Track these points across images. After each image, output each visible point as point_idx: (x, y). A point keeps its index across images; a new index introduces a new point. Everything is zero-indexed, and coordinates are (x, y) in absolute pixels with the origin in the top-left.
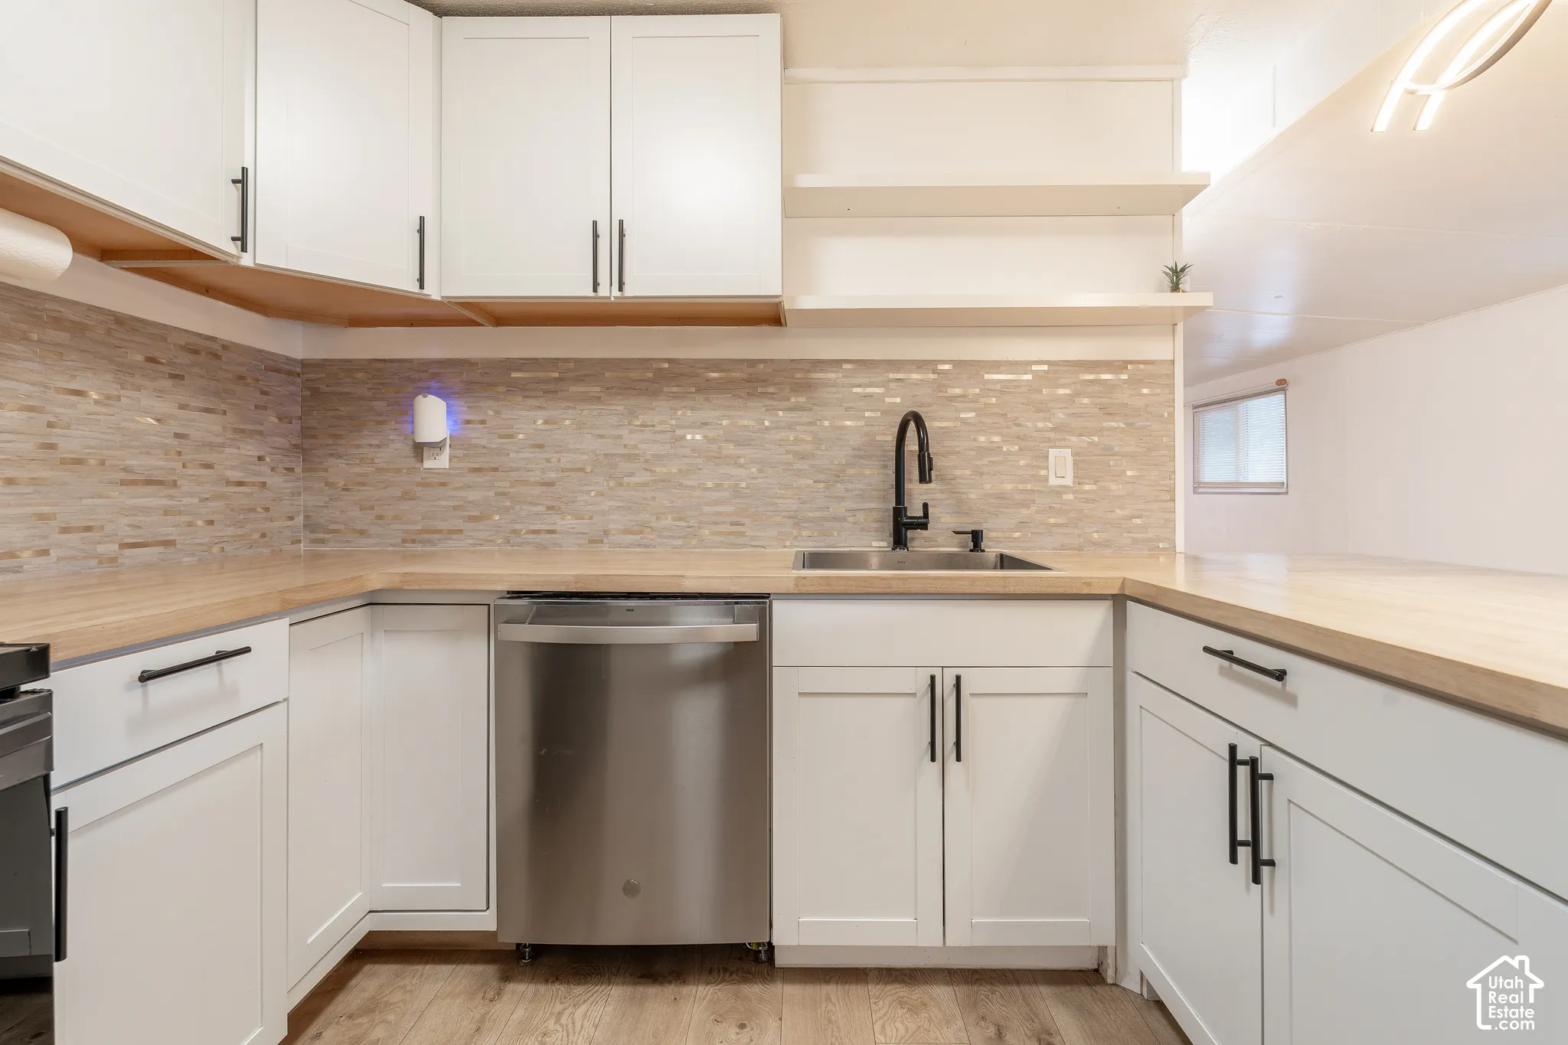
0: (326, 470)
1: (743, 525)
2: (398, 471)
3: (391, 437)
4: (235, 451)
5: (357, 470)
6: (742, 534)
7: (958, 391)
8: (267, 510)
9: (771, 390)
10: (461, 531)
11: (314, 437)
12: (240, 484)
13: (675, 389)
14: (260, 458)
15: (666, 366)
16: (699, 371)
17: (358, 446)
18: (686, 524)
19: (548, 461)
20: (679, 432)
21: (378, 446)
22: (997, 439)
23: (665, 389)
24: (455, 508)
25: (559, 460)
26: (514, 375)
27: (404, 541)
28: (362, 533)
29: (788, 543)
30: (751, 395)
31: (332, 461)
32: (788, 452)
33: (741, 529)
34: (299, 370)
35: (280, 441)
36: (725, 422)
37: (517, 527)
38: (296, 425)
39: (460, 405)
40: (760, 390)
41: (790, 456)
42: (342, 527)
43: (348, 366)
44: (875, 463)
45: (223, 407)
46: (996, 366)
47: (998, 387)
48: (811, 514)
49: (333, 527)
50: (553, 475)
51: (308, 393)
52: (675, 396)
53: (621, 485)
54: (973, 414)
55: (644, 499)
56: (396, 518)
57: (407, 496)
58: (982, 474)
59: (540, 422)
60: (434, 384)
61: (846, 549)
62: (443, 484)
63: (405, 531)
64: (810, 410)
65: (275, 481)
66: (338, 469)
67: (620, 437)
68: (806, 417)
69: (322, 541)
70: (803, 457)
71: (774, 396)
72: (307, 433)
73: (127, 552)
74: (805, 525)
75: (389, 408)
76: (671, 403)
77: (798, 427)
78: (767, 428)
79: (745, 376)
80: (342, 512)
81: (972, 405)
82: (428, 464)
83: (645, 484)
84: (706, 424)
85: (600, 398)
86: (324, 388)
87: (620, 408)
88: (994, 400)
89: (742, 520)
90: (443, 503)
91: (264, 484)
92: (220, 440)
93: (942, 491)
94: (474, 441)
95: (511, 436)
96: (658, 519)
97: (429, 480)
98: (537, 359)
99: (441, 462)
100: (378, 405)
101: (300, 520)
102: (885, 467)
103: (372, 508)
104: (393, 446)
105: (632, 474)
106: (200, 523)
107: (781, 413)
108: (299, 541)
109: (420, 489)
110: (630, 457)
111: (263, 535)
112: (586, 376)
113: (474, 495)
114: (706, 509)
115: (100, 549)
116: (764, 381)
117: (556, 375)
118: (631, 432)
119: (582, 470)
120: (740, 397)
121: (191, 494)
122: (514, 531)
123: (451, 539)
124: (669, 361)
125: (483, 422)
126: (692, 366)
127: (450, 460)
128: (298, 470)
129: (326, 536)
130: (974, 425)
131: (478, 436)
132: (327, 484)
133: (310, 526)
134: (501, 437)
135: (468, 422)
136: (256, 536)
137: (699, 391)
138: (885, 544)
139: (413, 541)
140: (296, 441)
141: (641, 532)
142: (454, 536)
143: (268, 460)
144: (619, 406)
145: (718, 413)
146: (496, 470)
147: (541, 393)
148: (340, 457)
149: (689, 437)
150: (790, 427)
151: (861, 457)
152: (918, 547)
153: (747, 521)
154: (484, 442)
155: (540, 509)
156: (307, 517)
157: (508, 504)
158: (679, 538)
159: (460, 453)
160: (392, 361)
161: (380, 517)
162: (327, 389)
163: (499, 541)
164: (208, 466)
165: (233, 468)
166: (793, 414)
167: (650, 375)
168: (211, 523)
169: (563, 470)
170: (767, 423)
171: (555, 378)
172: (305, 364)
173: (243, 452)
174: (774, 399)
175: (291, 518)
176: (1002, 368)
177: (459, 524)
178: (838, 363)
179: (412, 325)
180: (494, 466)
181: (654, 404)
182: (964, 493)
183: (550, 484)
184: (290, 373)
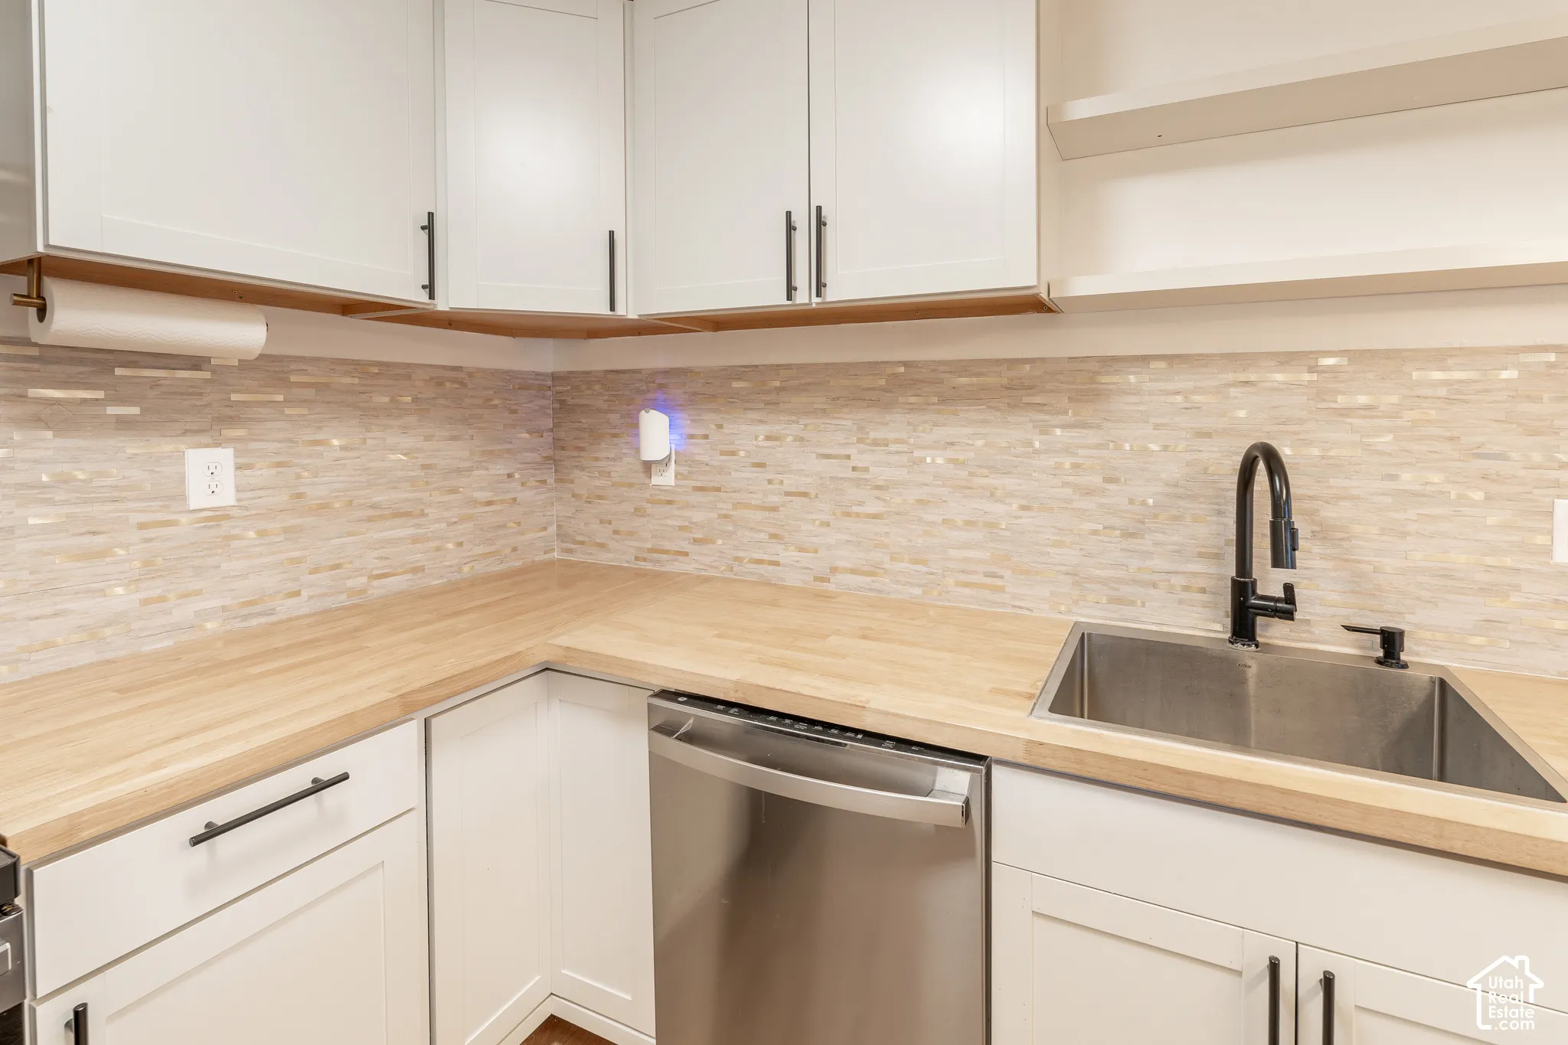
0: (572, 482)
1: (1002, 577)
2: (631, 485)
3: (625, 451)
4: (483, 472)
5: (597, 483)
6: (1001, 589)
7: (1362, 399)
8: (519, 524)
9: (1038, 399)
10: (686, 554)
11: (563, 448)
12: (489, 503)
13: (913, 399)
14: (510, 476)
15: (902, 369)
16: (942, 376)
17: (597, 459)
18: (925, 569)
19: (770, 482)
20: (917, 454)
21: (614, 460)
22: (1436, 478)
23: (901, 400)
24: (681, 528)
25: (782, 482)
26: (736, 385)
27: (637, 559)
28: (602, 546)
29: (1063, 608)
30: (1012, 407)
31: (577, 473)
32: (1065, 484)
33: (998, 582)
34: (549, 383)
35: (530, 456)
36: (980, 443)
37: (741, 554)
38: (548, 437)
39: (684, 419)
40: (1026, 400)
41: (1069, 491)
42: (587, 539)
43: (587, 378)
44: (1203, 506)
45: (471, 432)
46: (1439, 357)
47: (1442, 392)
48: (1098, 572)
49: (579, 538)
50: (774, 499)
51: (557, 405)
52: (912, 409)
53: (848, 515)
54: (1389, 438)
55: (876, 534)
56: (631, 533)
57: (639, 512)
58: (1404, 535)
59: (761, 437)
60: (659, 395)
61: (1154, 628)
62: (669, 502)
63: (639, 549)
64: (1099, 427)
65: (525, 495)
66: (584, 481)
67: (848, 457)
68: (1092, 437)
69: (569, 551)
70: (1088, 492)
71: (1046, 408)
72: (558, 444)
73: (376, 583)
74: (1088, 586)
75: (622, 421)
76: (908, 416)
77: (1081, 452)
78: (1036, 452)
79: (1005, 381)
80: (586, 524)
81: (1385, 422)
82: (656, 480)
83: (875, 516)
84: (952, 444)
85: (824, 410)
86: (570, 401)
87: (849, 423)
88: (1433, 414)
89: (1000, 572)
90: (670, 522)
91: (515, 499)
92: (467, 464)
93: (1324, 557)
94: (698, 458)
95: (733, 453)
96: (892, 559)
97: (657, 498)
98: (757, 366)
99: (666, 479)
100: (614, 418)
101: (553, 529)
102: (1220, 513)
103: (610, 523)
104: (626, 460)
105: (861, 504)
106: (450, 546)
107: (1058, 432)
108: (553, 550)
109: (649, 505)
110: (858, 483)
111: (514, 549)
112: (809, 384)
113: (698, 516)
114: (952, 553)
115: (350, 583)
116: (1031, 387)
117: (777, 384)
118: (860, 452)
119: (805, 494)
120: (997, 409)
121: (438, 521)
122: (737, 559)
123: (676, 560)
124: (905, 364)
125: (706, 437)
126: (934, 371)
127: (676, 477)
128: (551, 481)
129: (573, 546)
130: (1390, 454)
131: (700, 451)
132: (574, 495)
133: (562, 536)
134: (723, 453)
135: (692, 437)
136: (508, 550)
137: (944, 400)
138: (1218, 627)
139: (645, 560)
140: (550, 453)
141: (872, 574)
142: (681, 558)
143: (517, 476)
144: (847, 421)
145: (969, 430)
146: (718, 489)
147: (762, 405)
148: (583, 469)
149: (929, 460)
150: (1068, 450)
151: (1179, 497)
152: (1277, 638)
153: (1007, 573)
154: (706, 459)
155: (763, 536)
156: (559, 526)
157: (730, 528)
158: (919, 586)
159: (684, 470)
160: (623, 372)
161: (616, 532)
162: (575, 401)
163: (722, 568)
164: (453, 491)
165: (482, 489)
166: (1074, 433)
167: (882, 382)
168: (460, 544)
169: (788, 494)
170: (1037, 444)
171: (776, 388)
172: (555, 377)
173: (492, 472)
174: (1046, 413)
175: (545, 529)
176: (1450, 361)
177: (686, 546)
178: (1145, 359)
179: (640, 334)
180: (717, 485)
181: (888, 417)
182: (1369, 563)
183: (774, 509)
184: (540, 388)
